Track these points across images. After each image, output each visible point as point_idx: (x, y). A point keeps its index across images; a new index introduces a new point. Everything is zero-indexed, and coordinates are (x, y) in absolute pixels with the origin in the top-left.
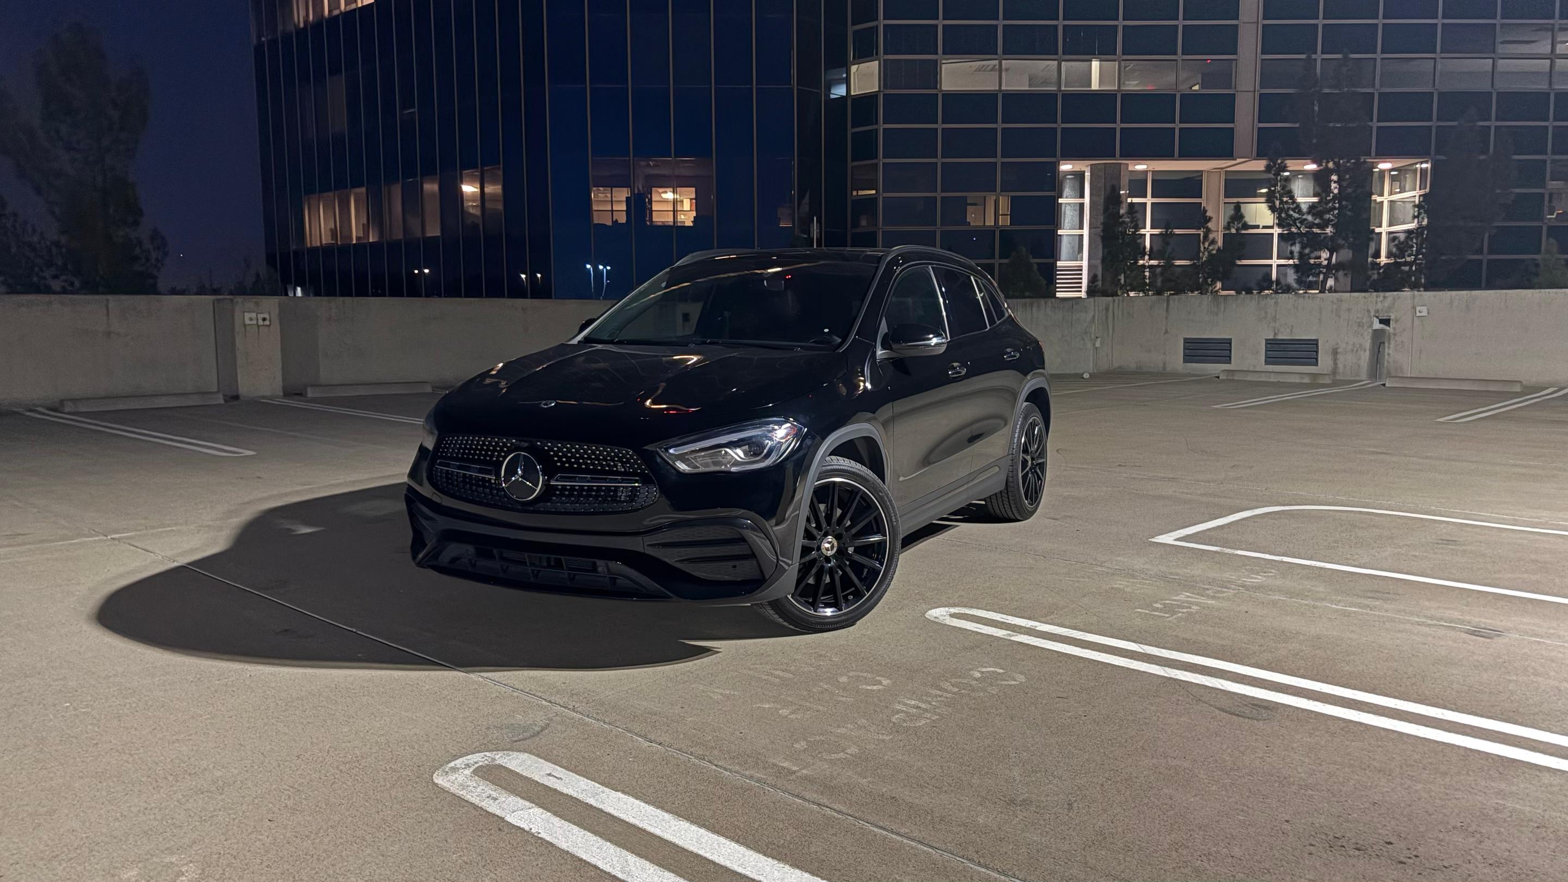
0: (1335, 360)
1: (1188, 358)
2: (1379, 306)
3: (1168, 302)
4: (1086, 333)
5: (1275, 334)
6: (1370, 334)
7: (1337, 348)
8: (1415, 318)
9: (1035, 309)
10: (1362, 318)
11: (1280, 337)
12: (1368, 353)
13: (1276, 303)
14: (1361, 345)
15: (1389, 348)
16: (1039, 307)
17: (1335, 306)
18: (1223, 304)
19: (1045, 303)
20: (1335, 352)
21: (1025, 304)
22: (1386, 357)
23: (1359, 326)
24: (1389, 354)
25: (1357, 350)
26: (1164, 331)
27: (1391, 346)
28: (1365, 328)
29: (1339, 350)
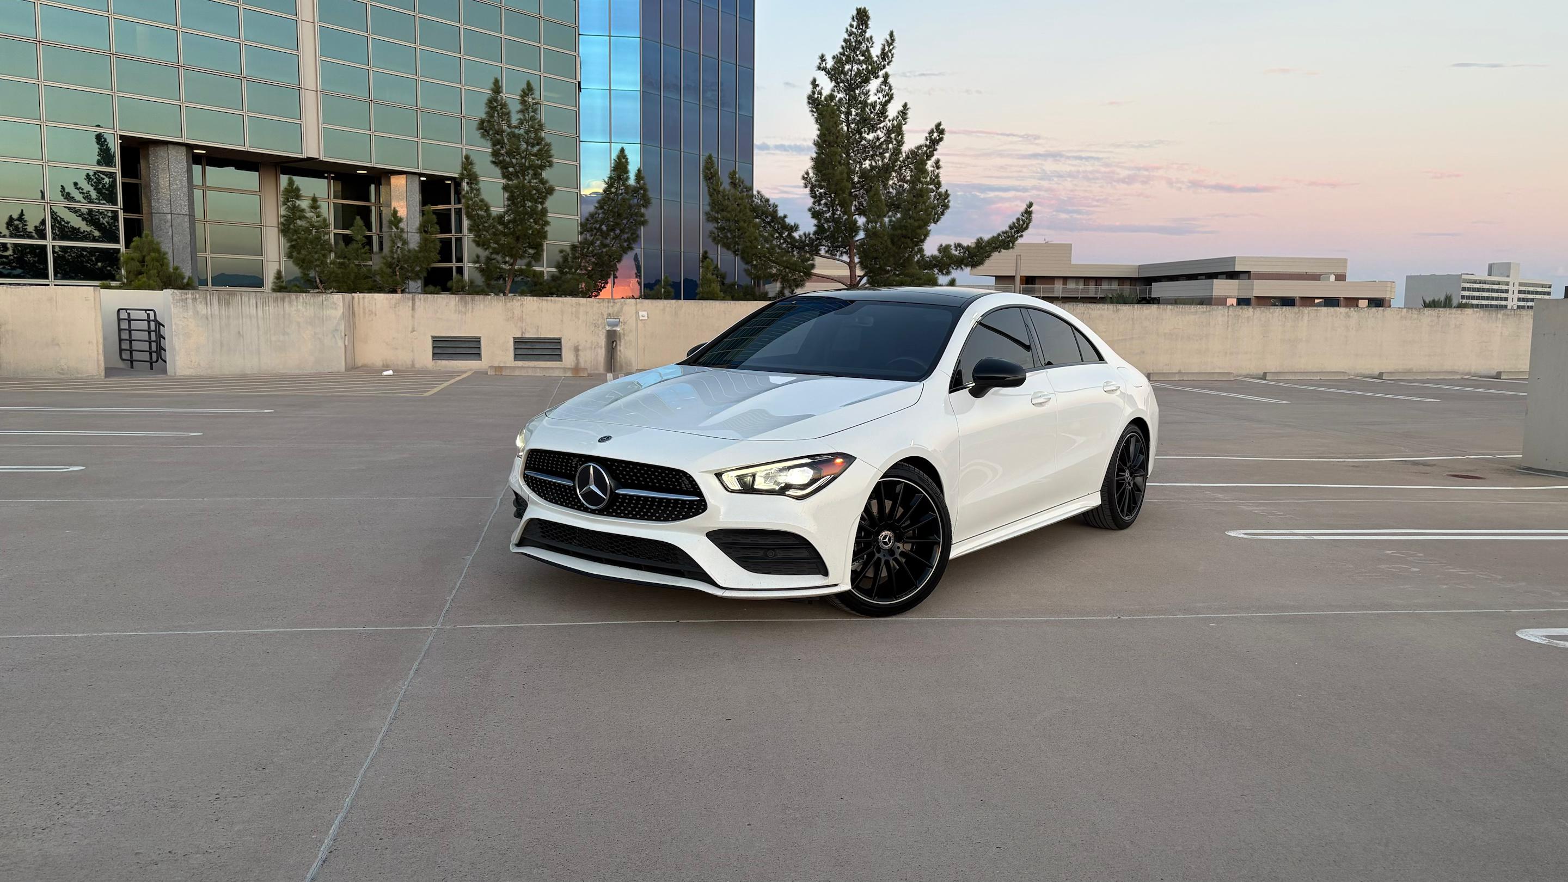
0: (577, 356)
1: (436, 355)
2: (611, 310)
3: (413, 300)
4: (336, 330)
5: (523, 333)
6: (605, 335)
7: (578, 346)
8: (639, 322)
9: (286, 305)
10: (598, 320)
11: (527, 336)
12: (604, 349)
13: (522, 305)
14: (598, 343)
15: (620, 345)
16: (290, 302)
17: (574, 309)
18: (470, 305)
19: (297, 298)
20: (577, 350)
21: (277, 298)
22: (618, 353)
23: (595, 326)
24: (620, 351)
25: (595, 348)
26: (410, 329)
27: (622, 344)
28: (600, 329)
29: (580, 348)
